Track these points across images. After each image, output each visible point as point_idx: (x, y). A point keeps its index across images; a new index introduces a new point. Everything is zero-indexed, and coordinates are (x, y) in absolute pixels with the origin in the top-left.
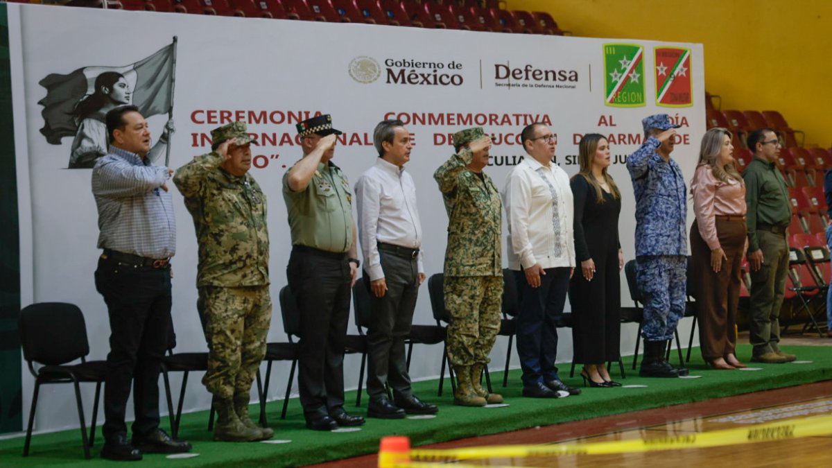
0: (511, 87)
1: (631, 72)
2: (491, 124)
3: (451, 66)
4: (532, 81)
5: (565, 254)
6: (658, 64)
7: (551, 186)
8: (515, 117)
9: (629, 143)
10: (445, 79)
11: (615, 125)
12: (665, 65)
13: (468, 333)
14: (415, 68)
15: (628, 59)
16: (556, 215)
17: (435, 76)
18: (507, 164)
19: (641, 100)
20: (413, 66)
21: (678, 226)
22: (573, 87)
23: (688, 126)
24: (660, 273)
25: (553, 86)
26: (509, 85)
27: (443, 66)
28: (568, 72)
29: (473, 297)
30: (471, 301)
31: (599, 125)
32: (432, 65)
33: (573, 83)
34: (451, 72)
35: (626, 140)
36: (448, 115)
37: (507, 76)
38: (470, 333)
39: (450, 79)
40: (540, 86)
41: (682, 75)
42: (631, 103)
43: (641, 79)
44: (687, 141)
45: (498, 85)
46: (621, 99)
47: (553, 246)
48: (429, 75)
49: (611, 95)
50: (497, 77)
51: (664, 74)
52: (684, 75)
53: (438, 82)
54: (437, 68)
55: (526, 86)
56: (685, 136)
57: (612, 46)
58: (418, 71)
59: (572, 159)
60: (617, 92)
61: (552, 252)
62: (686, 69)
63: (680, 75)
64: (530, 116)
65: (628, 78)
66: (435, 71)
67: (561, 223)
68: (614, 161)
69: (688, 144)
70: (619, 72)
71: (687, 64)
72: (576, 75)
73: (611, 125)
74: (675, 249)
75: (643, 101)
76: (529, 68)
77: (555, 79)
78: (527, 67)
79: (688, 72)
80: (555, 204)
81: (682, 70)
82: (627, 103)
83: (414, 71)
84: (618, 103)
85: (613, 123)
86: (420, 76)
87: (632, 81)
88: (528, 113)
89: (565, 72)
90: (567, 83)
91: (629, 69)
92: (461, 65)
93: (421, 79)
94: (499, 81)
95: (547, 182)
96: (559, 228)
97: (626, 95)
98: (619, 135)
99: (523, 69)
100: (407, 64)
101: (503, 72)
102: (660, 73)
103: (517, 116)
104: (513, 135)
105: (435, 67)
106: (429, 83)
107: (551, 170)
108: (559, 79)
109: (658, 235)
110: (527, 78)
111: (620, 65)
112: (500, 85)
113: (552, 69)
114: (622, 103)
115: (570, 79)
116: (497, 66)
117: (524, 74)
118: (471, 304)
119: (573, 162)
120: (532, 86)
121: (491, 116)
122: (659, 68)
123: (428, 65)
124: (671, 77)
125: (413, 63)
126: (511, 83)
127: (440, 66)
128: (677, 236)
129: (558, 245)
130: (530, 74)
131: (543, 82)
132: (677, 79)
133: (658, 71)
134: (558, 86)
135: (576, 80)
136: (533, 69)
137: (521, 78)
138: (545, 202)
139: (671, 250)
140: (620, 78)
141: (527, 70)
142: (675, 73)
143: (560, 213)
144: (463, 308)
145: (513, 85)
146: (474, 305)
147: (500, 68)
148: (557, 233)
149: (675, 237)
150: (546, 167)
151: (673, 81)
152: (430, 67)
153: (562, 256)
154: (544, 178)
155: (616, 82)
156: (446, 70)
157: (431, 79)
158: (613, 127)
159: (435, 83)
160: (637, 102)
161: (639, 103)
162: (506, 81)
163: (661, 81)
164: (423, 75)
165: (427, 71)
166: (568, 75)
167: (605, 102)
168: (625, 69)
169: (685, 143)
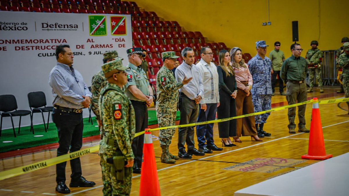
0: (49, 31)
1: (101, 24)
2: (40, 43)
3: (22, 24)
4: (58, 28)
5: (215, 98)
6: (112, 22)
7: (211, 72)
8: (51, 41)
9: (100, 47)
10: (19, 28)
11: (94, 42)
12: (115, 22)
13: (168, 133)
14: (6, 25)
15: (99, 20)
16: (212, 83)
17: (15, 27)
18: (48, 56)
19: (105, 33)
20: (5, 24)
21: (265, 84)
22: (76, 30)
23: (125, 41)
24: (258, 99)
25: (67, 30)
26: (48, 30)
27: (19, 24)
28: (73, 25)
29: (170, 118)
30: (170, 120)
31: (87, 42)
32: (14, 24)
33: (76, 29)
34: (22, 26)
35: (99, 46)
36: (21, 40)
37: (47, 27)
38: (169, 133)
39: (22, 28)
40: (61, 30)
41: (122, 25)
42: (100, 34)
43: (105, 27)
44: (124, 46)
45: (43, 30)
46: (96, 33)
47: (211, 95)
48: (12, 27)
49: (92, 32)
50: (43, 27)
51: (115, 25)
52: (123, 25)
53: (16, 29)
54: (16, 25)
55: (56, 30)
56: (123, 44)
57: (92, 16)
58: (7, 26)
59: (76, 53)
60: (95, 31)
61: (210, 97)
62: (124, 23)
63: (121, 25)
64: (58, 40)
65: (99, 26)
66: (15, 26)
67: (214, 86)
68: (94, 53)
69: (125, 47)
70: (95, 24)
71: (124, 21)
72: (77, 26)
73: (92, 42)
74: (264, 92)
75: (106, 34)
76: (57, 24)
77: (68, 27)
78: (56, 24)
79: (124, 24)
80: (212, 79)
81: (122, 23)
82: (99, 35)
83: (5, 26)
84: (95, 35)
85: (93, 41)
86: (8, 28)
87: (101, 27)
88: (57, 39)
89: (72, 25)
90: (73, 28)
91: (99, 24)
92: (27, 24)
93: (9, 28)
94: (44, 29)
95: (209, 70)
96: (213, 88)
97: (99, 32)
98: (96, 45)
99: (54, 24)
100: (2, 24)
101: (45, 26)
102: (113, 25)
103: (52, 40)
104: (50, 46)
105: (15, 24)
106: (12, 30)
107: (210, 65)
108: (70, 27)
109: (257, 88)
110: (56, 27)
111: (96, 22)
112: (44, 30)
113: (67, 24)
114: (97, 34)
115: (74, 27)
116: (43, 24)
117: (54, 26)
118: (170, 121)
119: (76, 54)
120: (58, 30)
121: (40, 40)
122: (112, 23)
123: (12, 24)
124: (117, 26)
125: (5, 23)
126: (49, 29)
127: (17, 24)
128: (265, 87)
129: (213, 95)
130: (57, 26)
131: (63, 28)
132: (120, 26)
133: (112, 24)
134: (69, 30)
135: (77, 27)
136: (58, 24)
137: (53, 27)
138: (208, 78)
139: (263, 92)
140: (96, 26)
141: (56, 25)
142: (119, 25)
143: (214, 82)
144: (166, 122)
145: (50, 30)
146: (171, 122)
147: (44, 24)
148: (213, 90)
149: (264, 88)
150: (209, 65)
151: (118, 27)
152: (13, 24)
153: (214, 99)
154: (208, 69)
155: (94, 28)
156: (20, 25)
157: (13, 28)
158: (94, 43)
159: (15, 30)
160: (103, 34)
161: (104, 34)
162: (47, 29)
163: (113, 27)
164: (9, 27)
165: (11, 26)
166: (73, 26)
167: (90, 34)
168: (98, 24)
169: (123, 47)
